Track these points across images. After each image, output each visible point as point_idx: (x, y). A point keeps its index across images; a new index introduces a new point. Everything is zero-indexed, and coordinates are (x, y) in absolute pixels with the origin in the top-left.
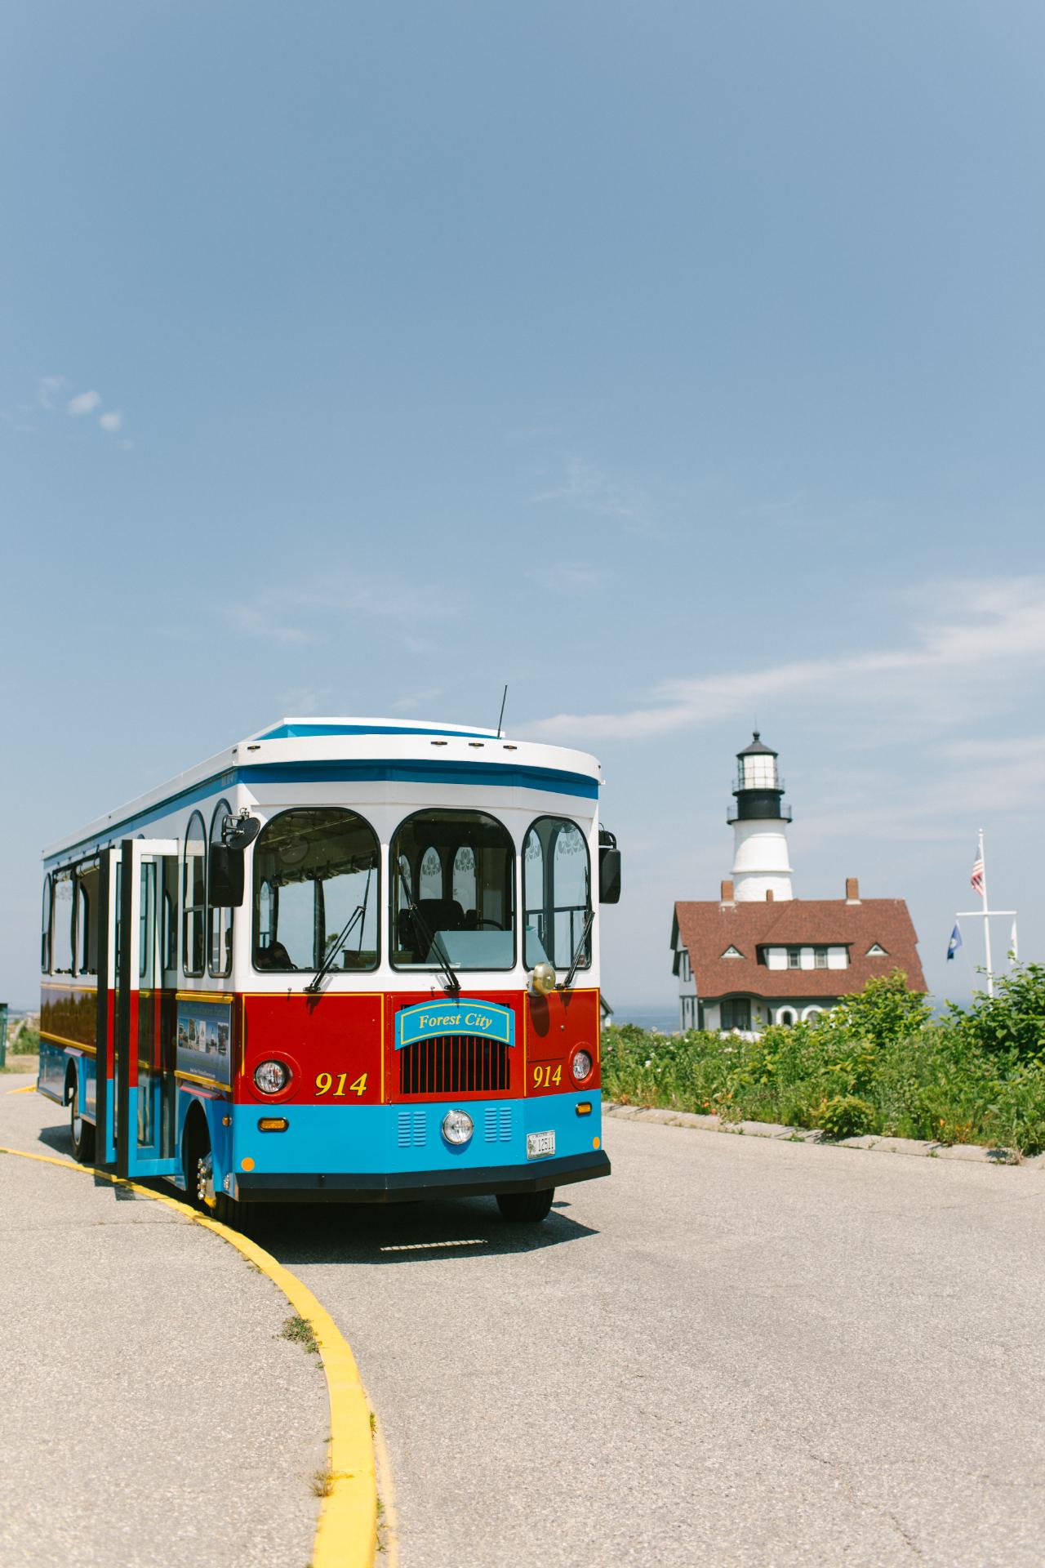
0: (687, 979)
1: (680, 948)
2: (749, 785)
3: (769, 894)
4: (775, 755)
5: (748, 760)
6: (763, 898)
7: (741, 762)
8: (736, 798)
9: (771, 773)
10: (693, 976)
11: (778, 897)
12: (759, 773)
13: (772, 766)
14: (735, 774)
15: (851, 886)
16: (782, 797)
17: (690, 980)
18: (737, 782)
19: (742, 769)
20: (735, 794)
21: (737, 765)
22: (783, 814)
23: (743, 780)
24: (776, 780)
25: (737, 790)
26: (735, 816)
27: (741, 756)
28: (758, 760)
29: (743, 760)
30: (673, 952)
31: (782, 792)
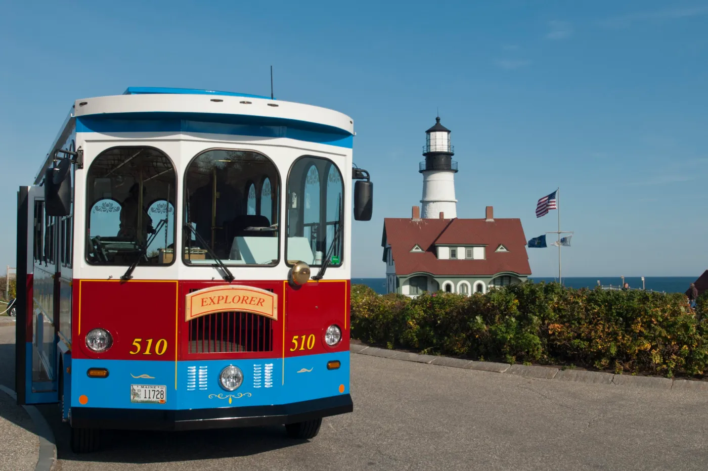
0: (391, 264)
1: (388, 246)
2: (433, 149)
3: (441, 214)
4: (449, 132)
5: (432, 134)
6: (438, 217)
7: (428, 136)
8: (425, 157)
9: (445, 143)
10: (394, 262)
11: (447, 216)
12: (439, 142)
13: (447, 138)
14: (425, 144)
15: (489, 210)
16: (452, 157)
17: (392, 264)
18: (426, 147)
19: (428, 140)
20: (424, 155)
21: (426, 137)
22: (453, 167)
23: (429, 146)
24: (449, 146)
25: (426, 152)
26: (424, 168)
27: (428, 132)
28: (438, 134)
29: (430, 135)
30: (383, 248)
31: (452, 154)
